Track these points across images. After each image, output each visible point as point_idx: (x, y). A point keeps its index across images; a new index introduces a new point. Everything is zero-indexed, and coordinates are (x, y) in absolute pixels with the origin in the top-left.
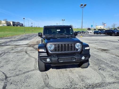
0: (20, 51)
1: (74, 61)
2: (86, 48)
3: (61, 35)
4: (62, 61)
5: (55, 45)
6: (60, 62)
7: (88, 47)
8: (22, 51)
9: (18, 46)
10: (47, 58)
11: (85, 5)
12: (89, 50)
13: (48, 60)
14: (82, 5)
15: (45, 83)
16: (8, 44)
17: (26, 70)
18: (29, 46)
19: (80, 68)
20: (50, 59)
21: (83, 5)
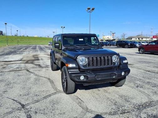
0: (18, 69)
1: (114, 77)
2: (124, 62)
3: (84, 45)
4: (100, 79)
5: (88, 58)
6: (98, 79)
7: (126, 60)
8: (20, 69)
9: (9, 63)
10: (81, 76)
11: (93, 9)
13: (82, 78)
14: (89, 9)
18: (25, 62)
19: (114, 87)
20: (85, 76)
21: (91, 9)
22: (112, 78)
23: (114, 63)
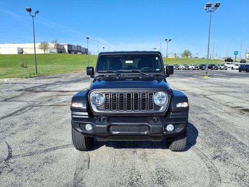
1: (146, 133)
2: (179, 105)
4: (117, 133)
5: (106, 94)
6: (114, 133)
7: (185, 103)
9: (64, 93)
10: (87, 124)
11: (217, 6)
12: (187, 108)
13: (89, 127)
14: (209, 6)
15: (75, 179)
16: (48, 88)
17: (53, 145)
20: (93, 126)
21: (213, 6)
22: (142, 133)
23: (158, 107)
